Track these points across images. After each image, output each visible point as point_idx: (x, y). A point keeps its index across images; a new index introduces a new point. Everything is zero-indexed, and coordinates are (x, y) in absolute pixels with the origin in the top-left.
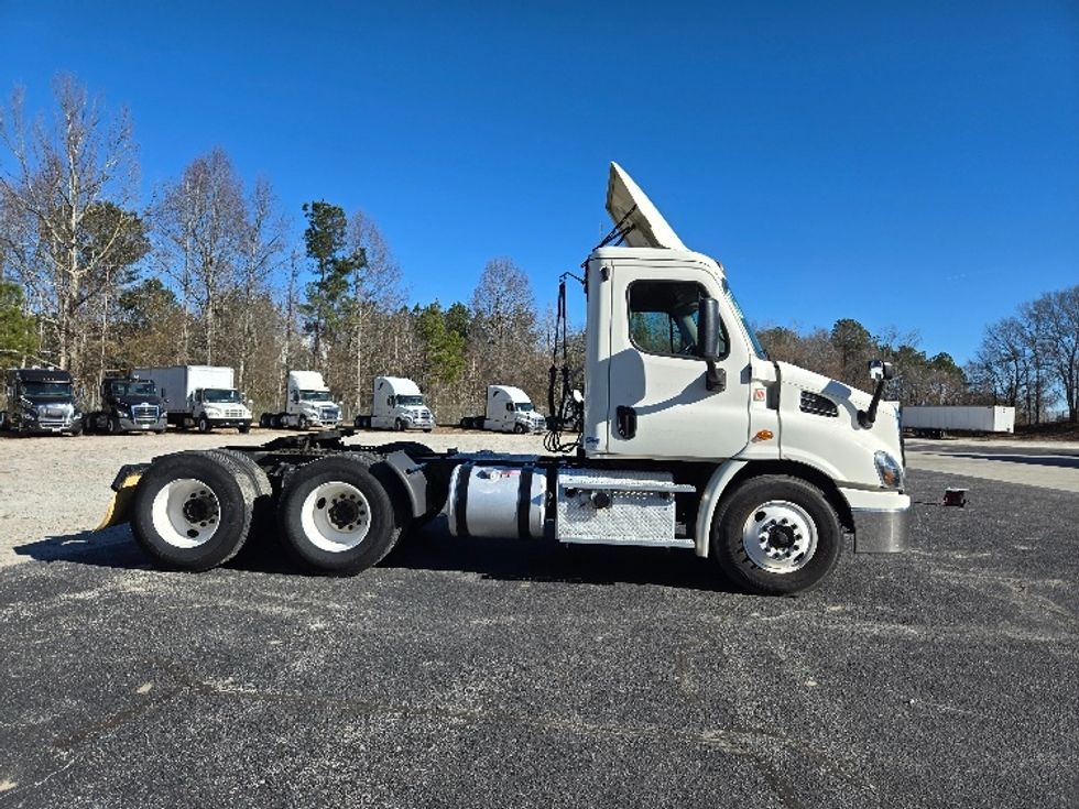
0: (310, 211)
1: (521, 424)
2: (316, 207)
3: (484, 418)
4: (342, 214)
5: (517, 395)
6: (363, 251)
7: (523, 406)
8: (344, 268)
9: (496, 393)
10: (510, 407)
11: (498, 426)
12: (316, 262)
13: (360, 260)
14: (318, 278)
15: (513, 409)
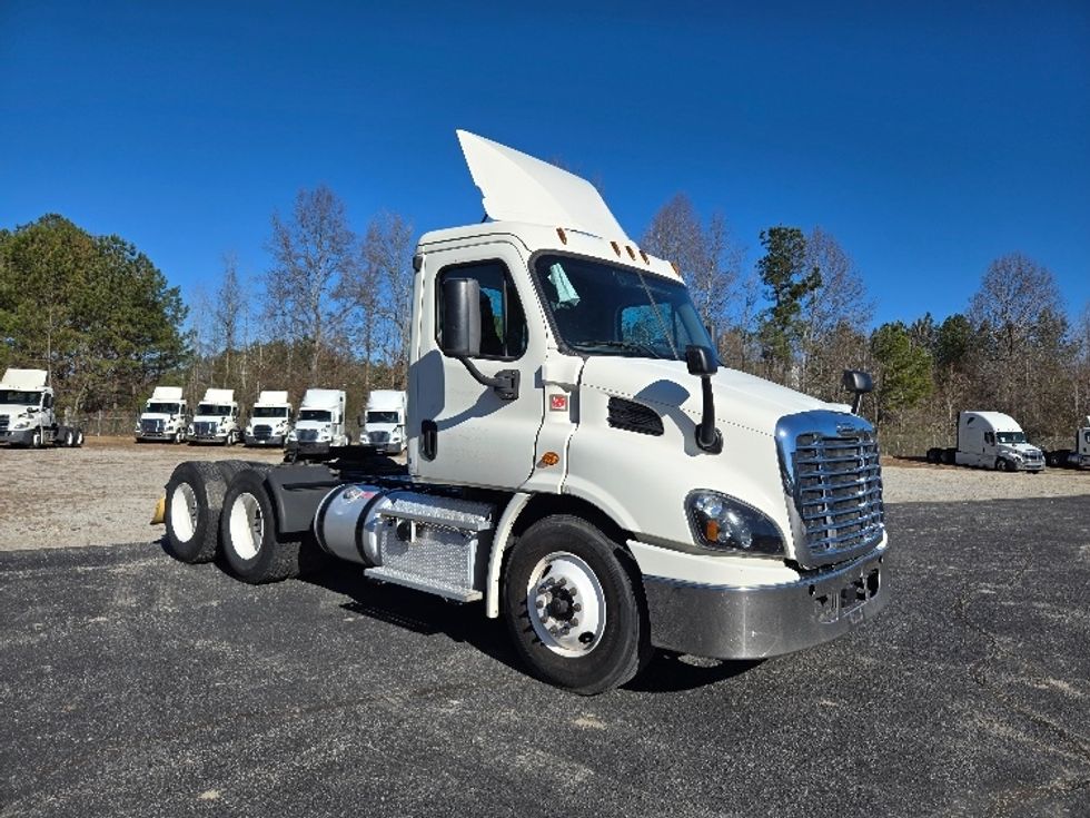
0: (767, 237)
1: (1003, 459)
2: (772, 233)
3: (956, 450)
4: (800, 236)
5: (1002, 423)
6: (817, 270)
7: (1009, 436)
8: (796, 292)
9: (971, 419)
10: (991, 436)
11: (973, 459)
12: (770, 289)
13: (815, 281)
14: (774, 304)
15: (993, 440)
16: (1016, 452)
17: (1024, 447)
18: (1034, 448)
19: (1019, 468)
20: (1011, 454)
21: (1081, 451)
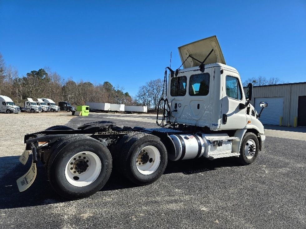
1: (9, 110)
5: (7, 99)
7: (10, 103)
15: (5, 104)
16: (13, 108)
17: (15, 106)
18: (18, 107)
19: (14, 112)
20: (11, 108)
21: (25, 107)
